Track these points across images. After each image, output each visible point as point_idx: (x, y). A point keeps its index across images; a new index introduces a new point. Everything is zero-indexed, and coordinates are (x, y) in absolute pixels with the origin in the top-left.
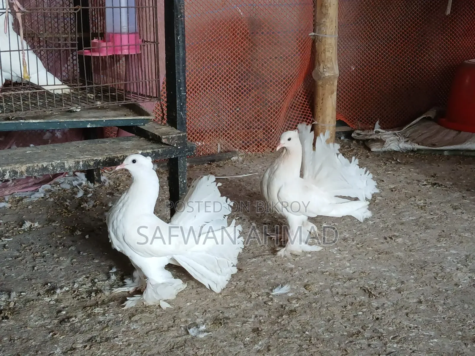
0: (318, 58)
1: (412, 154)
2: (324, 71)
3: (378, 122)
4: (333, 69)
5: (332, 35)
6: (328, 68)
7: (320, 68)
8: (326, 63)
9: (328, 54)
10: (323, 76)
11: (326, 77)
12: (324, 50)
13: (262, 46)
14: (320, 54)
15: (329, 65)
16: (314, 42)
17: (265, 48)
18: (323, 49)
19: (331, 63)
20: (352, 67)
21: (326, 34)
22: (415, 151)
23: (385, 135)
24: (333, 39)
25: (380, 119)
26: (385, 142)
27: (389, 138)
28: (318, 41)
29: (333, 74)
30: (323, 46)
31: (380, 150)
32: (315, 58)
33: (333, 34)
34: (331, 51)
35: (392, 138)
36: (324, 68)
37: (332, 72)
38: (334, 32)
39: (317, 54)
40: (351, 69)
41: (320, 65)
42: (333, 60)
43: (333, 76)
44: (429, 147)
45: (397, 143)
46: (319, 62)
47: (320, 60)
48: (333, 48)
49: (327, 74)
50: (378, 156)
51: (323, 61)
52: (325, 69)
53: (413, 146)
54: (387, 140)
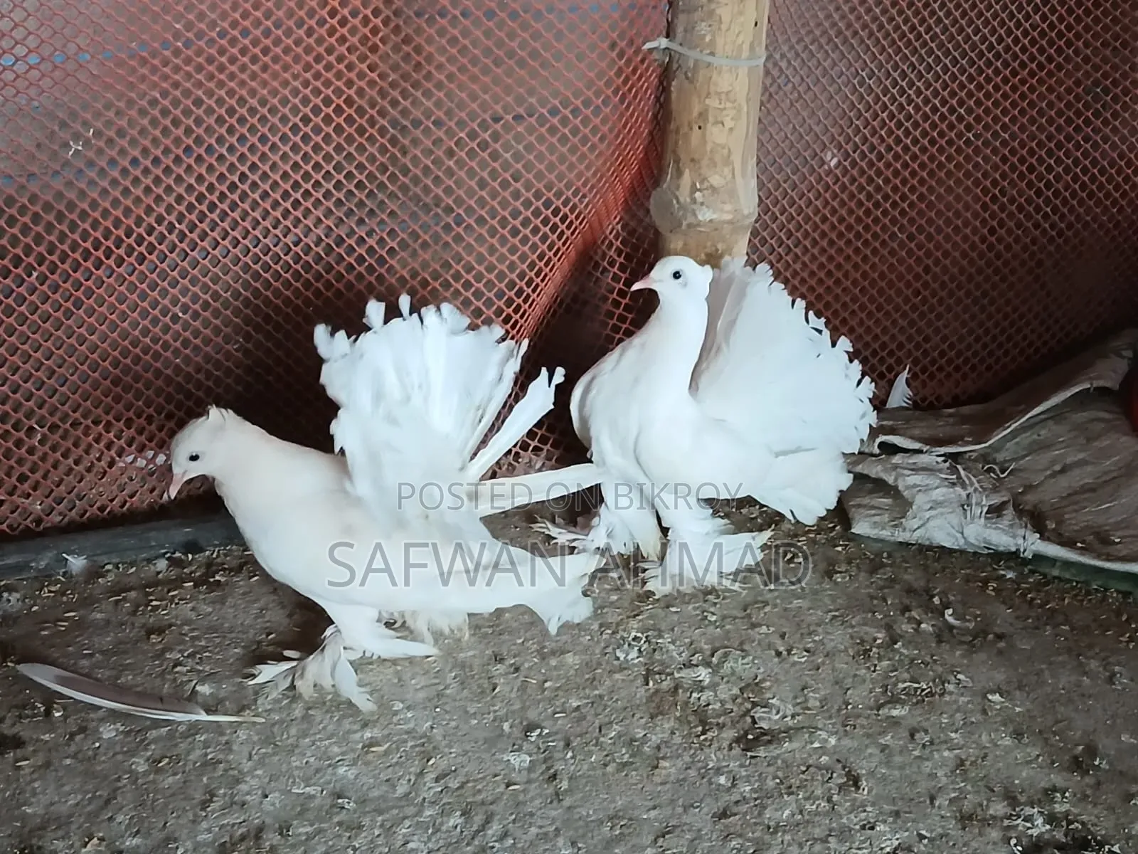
0: (676, 143)
1: (1010, 575)
2: (694, 201)
3: (905, 375)
4: (732, 194)
5: (738, 57)
6: (714, 189)
7: (678, 187)
8: (704, 171)
9: (716, 135)
10: (690, 219)
11: (699, 224)
12: (700, 114)
13: (439, 85)
14: (685, 129)
15: (715, 180)
16: (666, 74)
17: (449, 95)
18: (695, 114)
19: (727, 171)
20: (829, 155)
21: (712, 54)
22: (1026, 562)
23: (916, 470)
24: (743, 72)
25: (916, 362)
26: (911, 504)
27: (927, 489)
28: (680, 75)
29: (728, 217)
30: (695, 100)
31: (885, 534)
32: (663, 142)
33: (745, 54)
34: (729, 123)
35: (938, 494)
36: (694, 189)
37: (728, 207)
38: (746, 47)
39: (673, 126)
40: (823, 163)
41: (679, 173)
42: (737, 159)
43: (730, 222)
44: (1083, 550)
45: (955, 519)
46: (677, 161)
47: (682, 156)
48: (739, 111)
49: (705, 215)
50: (875, 566)
51: (693, 160)
52: (698, 195)
53: (1020, 541)
54: (920, 500)
